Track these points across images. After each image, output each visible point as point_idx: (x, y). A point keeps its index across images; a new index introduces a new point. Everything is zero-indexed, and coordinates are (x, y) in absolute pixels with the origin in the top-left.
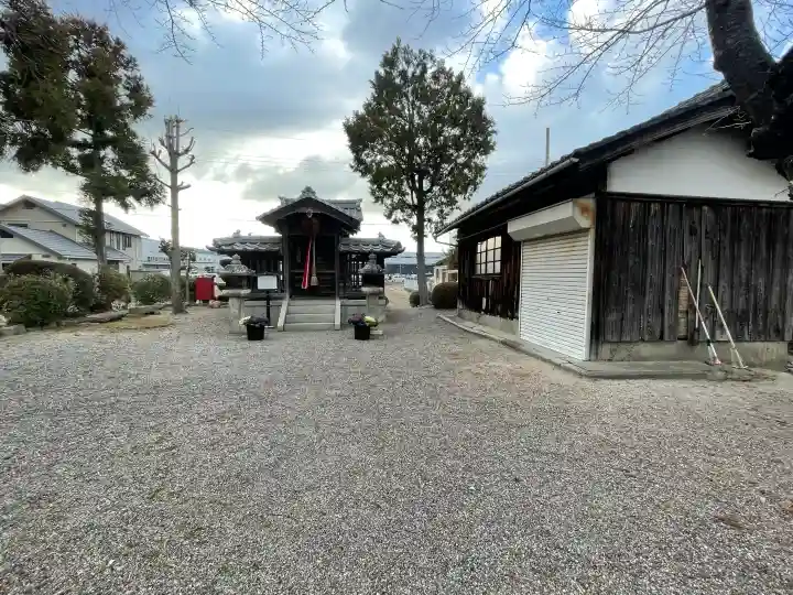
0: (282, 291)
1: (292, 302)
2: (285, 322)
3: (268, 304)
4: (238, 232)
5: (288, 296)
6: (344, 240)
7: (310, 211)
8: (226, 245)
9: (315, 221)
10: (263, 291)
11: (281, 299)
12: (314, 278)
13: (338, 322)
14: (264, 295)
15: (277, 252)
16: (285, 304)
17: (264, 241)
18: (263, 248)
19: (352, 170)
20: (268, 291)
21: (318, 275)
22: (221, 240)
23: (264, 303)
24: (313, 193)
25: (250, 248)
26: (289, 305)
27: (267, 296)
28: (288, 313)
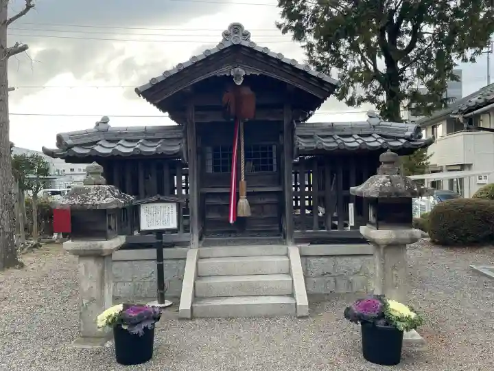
0: (187, 229)
1: (206, 251)
2: (196, 298)
3: (160, 257)
4: (105, 121)
5: (196, 237)
6: (299, 131)
7: (240, 72)
8: (81, 146)
9: (247, 91)
10: (150, 232)
11: (185, 244)
12: (243, 202)
13: (302, 300)
14: (152, 239)
15: (178, 154)
16: (192, 254)
17: (150, 135)
18: (151, 149)
19: (280, 32)
20: (159, 233)
21: (248, 194)
22: (72, 136)
23: (152, 253)
24: (246, 35)
25: (125, 149)
26: (200, 258)
27: (159, 241)
28: (198, 276)
